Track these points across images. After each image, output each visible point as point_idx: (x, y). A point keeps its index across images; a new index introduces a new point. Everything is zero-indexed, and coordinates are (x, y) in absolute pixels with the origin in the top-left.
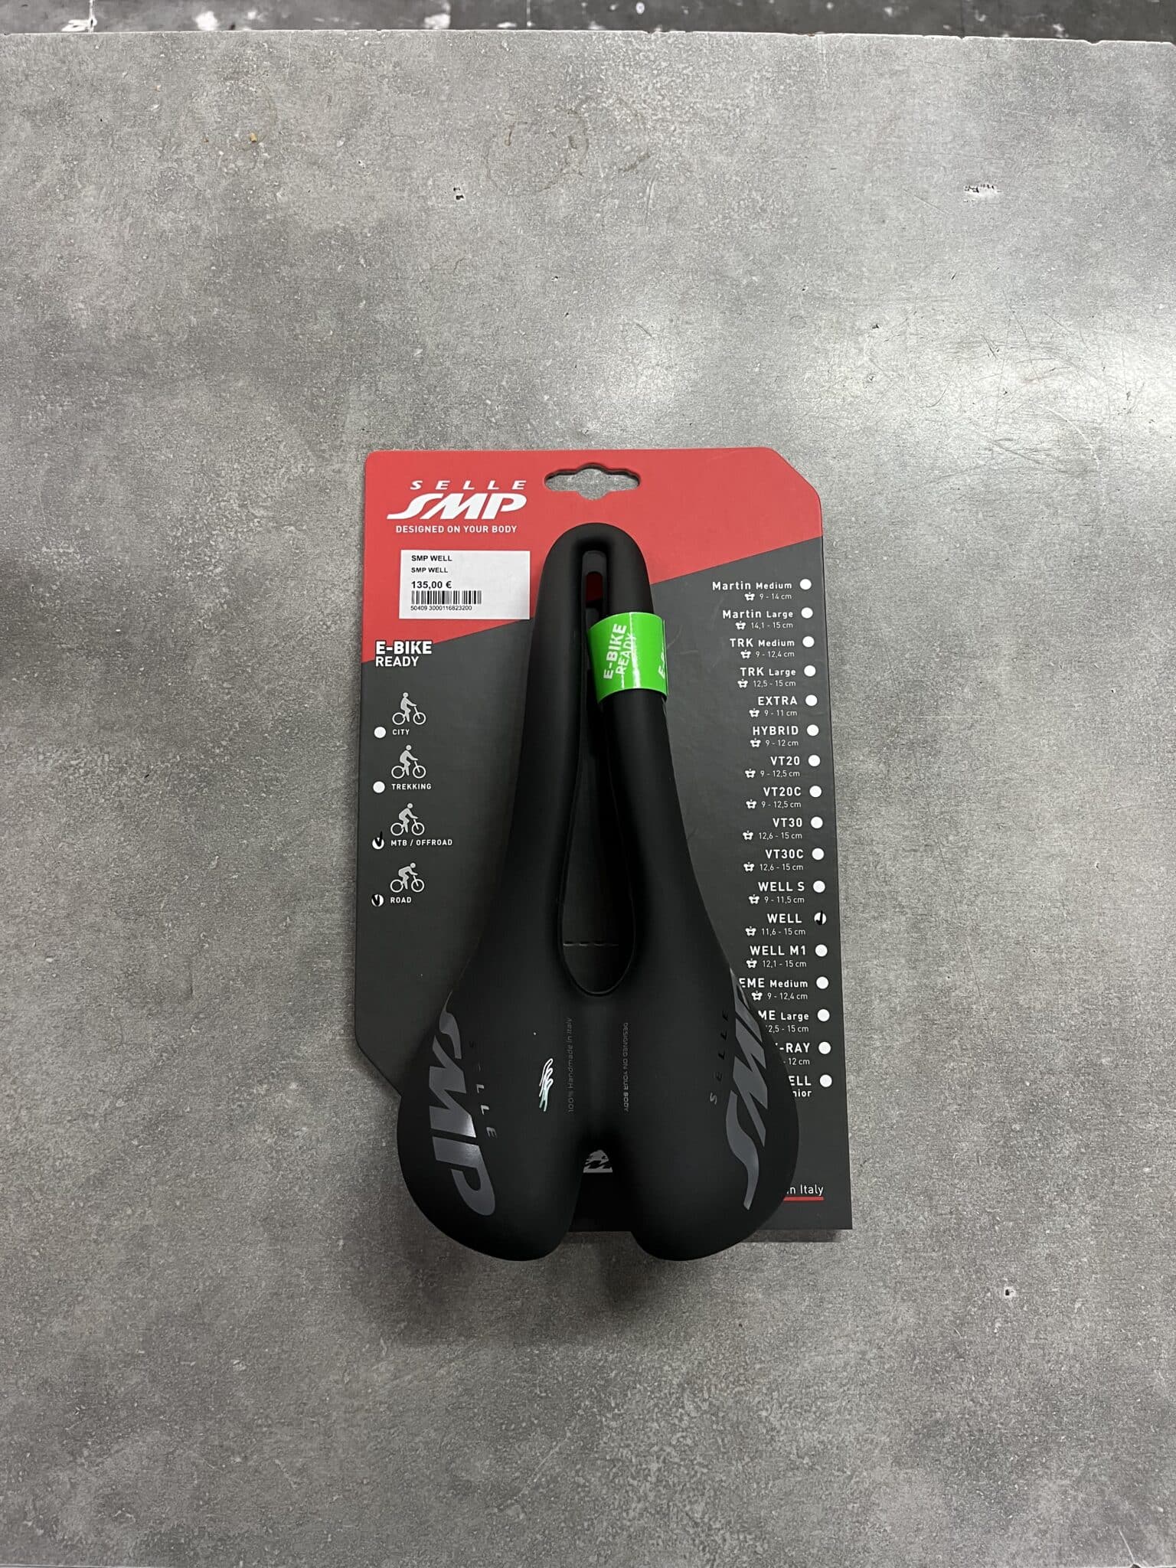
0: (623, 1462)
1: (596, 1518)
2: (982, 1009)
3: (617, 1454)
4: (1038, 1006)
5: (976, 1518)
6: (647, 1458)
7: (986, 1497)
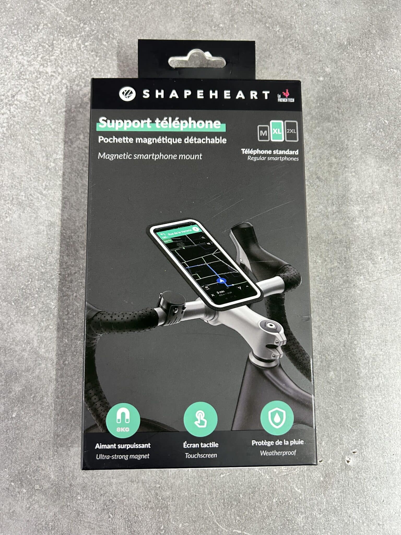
0: (52, 51)
1: (19, 37)
2: (361, 283)
3: (56, 47)
4: (367, 324)
5: (13, 279)
6: (54, 65)
7: (27, 286)
